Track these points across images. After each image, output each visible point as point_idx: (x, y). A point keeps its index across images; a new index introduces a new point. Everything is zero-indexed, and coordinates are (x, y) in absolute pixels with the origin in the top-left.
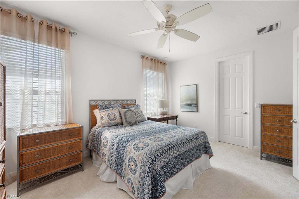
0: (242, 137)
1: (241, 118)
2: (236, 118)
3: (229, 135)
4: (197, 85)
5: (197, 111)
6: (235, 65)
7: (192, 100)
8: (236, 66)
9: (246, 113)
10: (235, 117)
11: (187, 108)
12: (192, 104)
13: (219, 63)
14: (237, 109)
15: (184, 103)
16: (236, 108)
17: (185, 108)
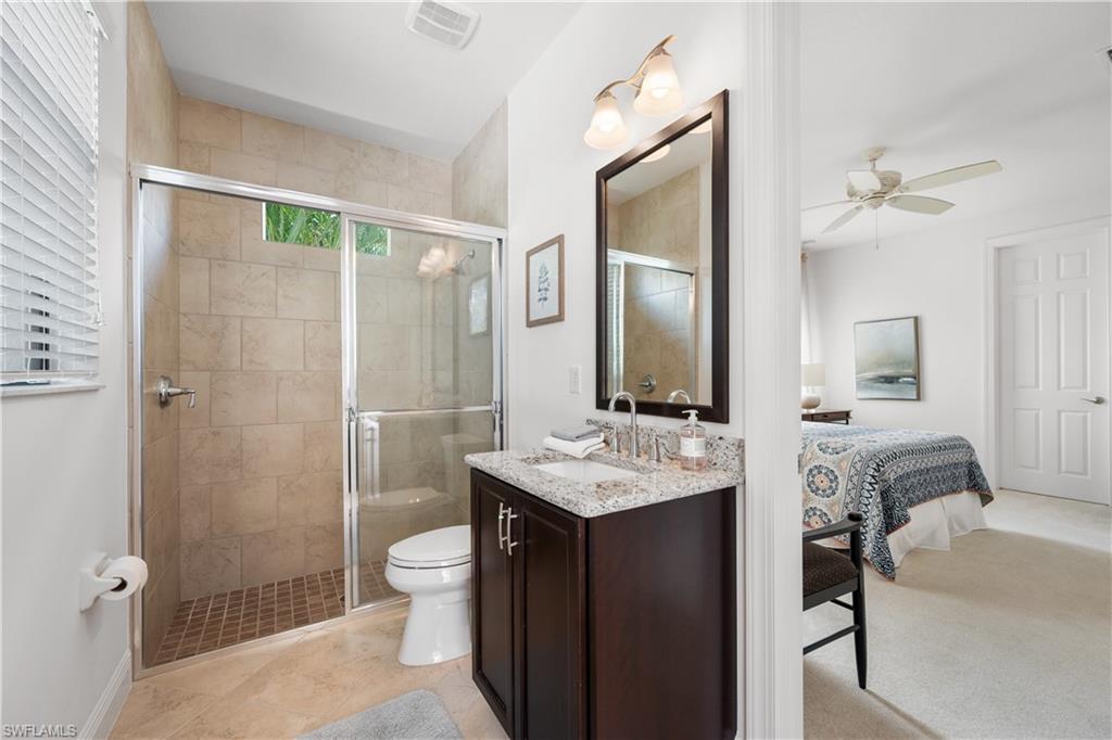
0: (1085, 472)
1: (1081, 414)
2: (1063, 415)
3: (1037, 468)
4: (916, 319)
5: (919, 399)
6: (1058, 256)
7: (901, 363)
8: (1062, 259)
9: (1099, 401)
10: (1059, 412)
11: (880, 389)
12: (898, 378)
13: (999, 250)
14: (1065, 388)
15: (870, 375)
16: (1063, 385)
17: (872, 388)
